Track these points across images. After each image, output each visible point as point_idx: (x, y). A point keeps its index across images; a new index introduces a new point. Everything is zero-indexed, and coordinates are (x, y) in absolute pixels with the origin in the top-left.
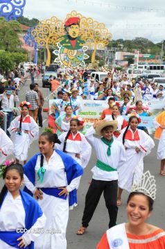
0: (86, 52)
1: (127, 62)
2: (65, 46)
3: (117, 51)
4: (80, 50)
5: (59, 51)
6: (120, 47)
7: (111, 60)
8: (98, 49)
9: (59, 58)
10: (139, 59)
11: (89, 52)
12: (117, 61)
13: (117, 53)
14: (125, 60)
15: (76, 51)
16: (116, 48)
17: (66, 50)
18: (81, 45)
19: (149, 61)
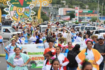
0: (33, 9)
1: (69, 17)
2: (14, 5)
3: (59, 7)
4: (27, 7)
5: (9, 9)
6: (63, 3)
7: (55, 16)
8: (43, 6)
9: (9, 14)
10: (79, 14)
11: (36, 9)
12: (60, 16)
13: (60, 9)
14: (67, 15)
15: (24, 8)
16: (59, 5)
17: (15, 8)
18: (28, 3)
19: (89, 16)
